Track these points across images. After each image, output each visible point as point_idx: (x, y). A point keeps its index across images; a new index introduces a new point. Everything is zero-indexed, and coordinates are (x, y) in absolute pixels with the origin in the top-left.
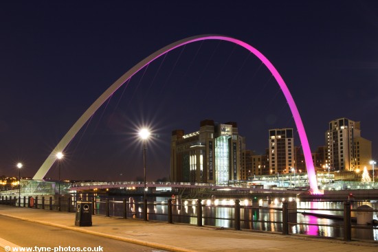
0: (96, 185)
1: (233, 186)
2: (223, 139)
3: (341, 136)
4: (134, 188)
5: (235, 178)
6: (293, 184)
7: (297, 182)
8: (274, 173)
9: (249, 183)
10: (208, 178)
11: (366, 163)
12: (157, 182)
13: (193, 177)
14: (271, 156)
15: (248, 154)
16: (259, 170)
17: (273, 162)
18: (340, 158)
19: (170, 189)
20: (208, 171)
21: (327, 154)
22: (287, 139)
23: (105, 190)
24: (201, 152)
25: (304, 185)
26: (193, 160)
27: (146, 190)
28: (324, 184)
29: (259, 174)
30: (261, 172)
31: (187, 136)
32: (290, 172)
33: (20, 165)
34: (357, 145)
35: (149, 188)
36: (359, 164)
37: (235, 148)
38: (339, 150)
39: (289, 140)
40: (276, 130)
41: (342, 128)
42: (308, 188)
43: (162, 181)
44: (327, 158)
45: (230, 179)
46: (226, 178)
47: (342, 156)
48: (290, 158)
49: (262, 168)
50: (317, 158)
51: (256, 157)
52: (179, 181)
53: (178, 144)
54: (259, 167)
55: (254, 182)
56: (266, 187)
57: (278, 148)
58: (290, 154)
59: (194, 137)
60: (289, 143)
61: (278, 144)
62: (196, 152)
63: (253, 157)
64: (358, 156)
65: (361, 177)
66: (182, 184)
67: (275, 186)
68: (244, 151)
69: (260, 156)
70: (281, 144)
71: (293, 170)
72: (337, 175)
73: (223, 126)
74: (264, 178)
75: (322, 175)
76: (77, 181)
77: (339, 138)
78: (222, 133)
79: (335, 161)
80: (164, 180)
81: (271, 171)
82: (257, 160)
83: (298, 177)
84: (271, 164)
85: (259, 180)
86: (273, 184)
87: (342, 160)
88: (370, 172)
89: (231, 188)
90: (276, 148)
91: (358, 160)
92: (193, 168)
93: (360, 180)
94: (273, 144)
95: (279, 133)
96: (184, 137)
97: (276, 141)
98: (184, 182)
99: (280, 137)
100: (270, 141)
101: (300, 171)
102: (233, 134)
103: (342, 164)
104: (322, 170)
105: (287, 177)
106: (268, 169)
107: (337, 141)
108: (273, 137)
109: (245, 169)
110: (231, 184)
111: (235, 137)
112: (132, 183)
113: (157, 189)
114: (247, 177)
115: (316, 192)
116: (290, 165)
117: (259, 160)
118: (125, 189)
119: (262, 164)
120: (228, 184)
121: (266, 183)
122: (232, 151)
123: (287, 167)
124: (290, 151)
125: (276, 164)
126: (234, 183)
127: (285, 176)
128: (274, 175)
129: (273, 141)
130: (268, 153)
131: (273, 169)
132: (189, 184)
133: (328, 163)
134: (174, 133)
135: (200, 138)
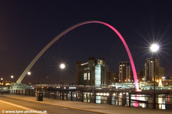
0: (43, 86)
1: (102, 87)
2: (99, 66)
3: (151, 65)
4: (59, 87)
5: (104, 84)
6: (129, 87)
7: (131, 86)
8: (121, 81)
9: (109, 86)
10: (92, 83)
11: (161, 78)
12: (70, 84)
13: (85, 83)
14: (120, 74)
15: (110, 73)
16: (114, 80)
17: (121, 77)
18: (150, 75)
19: (75, 88)
20: (92, 80)
21: (144, 74)
22: (127, 66)
23: (47, 88)
24: (89, 71)
25: (134, 87)
26: (85, 75)
27: (65, 88)
28: (142, 87)
29: (115, 82)
30: (115, 81)
31: (83, 64)
32: (128, 81)
33: (12, 77)
34: (158, 70)
35: (66, 87)
36: (158, 78)
37: (104, 70)
38: (150, 72)
39: (128, 67)
40: (122, 62)
41: (152, 62)
42: (135, 88)
43: (71, 84)
44: (144, 75)
45: (101, 84)
46: (100, 84)
47: (151, 74)
48: (128, 75)
49: (116, 79)
50: (140, 75)
51: (113, 74)
52: (79, 84)
53: (79, 68)
54: (115, 79)
55: (112, 86)
56: (117, 88)
57: (123, 70)
58: (128, 73)
59: (86, 65)
60: (128, 68)
61: (123, 69)
62: (87, 72)
63: (112, 74)
64: (158, 74)
65: (158, 84)
66: (80, 86)
67: (121, 87)
68: (108, 72)
69: (115, 74)
70: (124, 68)
71: (129, 80)
72: (148, 83)
73: (99, 60)
74: (116, 84)
75: (142, 83)
76: (34, 84)
77: (150, 66)
78: (98, 63)
79: (148, 76)
80: (73, 84)
81: (120, 81)
82: (114, 75)
83: (131, 83)
84: (120, 77)
85: (114, 85)
86: (120, 86)
87: (151, 76)
88: (162, 82)
89: (101, 88)
90: (122, 70)
91: (158, 76)
92: (85, 79)
93: (158, 86)
94: (121, 69)
95: (124, 64)
96: (82, 65)
97: (122, 67)
98: (81, 85)
99: (124, 65)
100: (120, 67)
101: (133, 81)
102: (103, 64)
103: (151, 78)
104: (142, 81)
105: (127, 84)
106: (118, 80)
107: (149, 68)
108: (121, 65)
109: (108, 80)
110: (102, 86)
111: (104, 65)
112: (59, 85)
113: (70, 88)
114: (109, 83)
115: (138, 90)
116: (128, 78)
117: (115, 76)
118: (56, 88)
119: (116, 78)
120: (101, 86)
121: (117, 86)
122: (103, 71)
123: (127, 79)
124: (128, 72)
125: (122, 77)
126: (103, 86)
127: (126, 83)
128: (121, 82)
129: (121, 67)
130: (118, 72)
131: (121, 80)
132: (83, 86)
133: (145, 77)
134: (77, 63)
135: (89, 65)
